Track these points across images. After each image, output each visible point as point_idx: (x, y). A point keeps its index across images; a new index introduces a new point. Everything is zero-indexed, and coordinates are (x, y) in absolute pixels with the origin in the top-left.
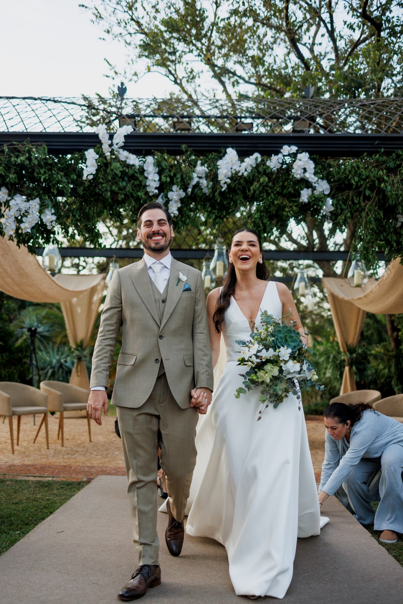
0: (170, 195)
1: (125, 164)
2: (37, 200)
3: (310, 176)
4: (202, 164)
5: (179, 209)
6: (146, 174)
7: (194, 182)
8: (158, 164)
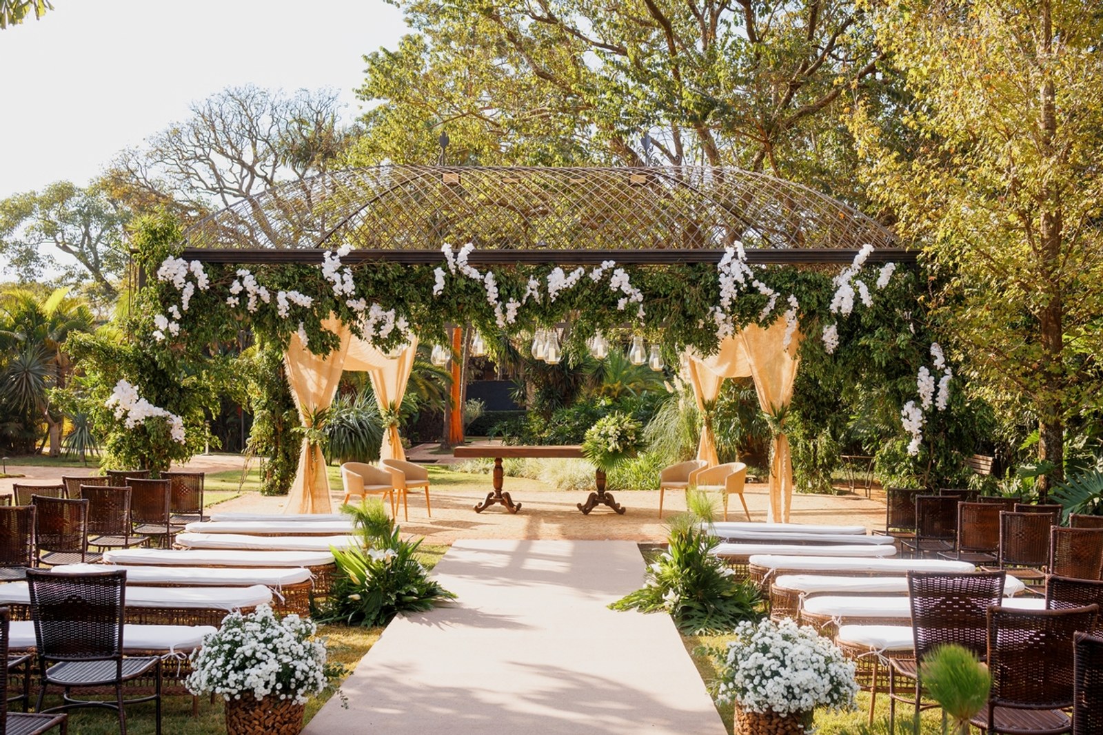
0: (508, 305)
1: (468, 279)
2: (393, 310)
3: (626, 288)
4: (534, 279)
5: (516, 318)
6: (486, 287)
7: (528, 295)
8: (496, 279)
